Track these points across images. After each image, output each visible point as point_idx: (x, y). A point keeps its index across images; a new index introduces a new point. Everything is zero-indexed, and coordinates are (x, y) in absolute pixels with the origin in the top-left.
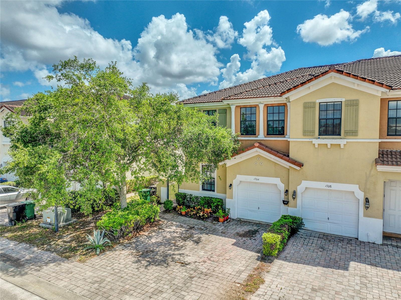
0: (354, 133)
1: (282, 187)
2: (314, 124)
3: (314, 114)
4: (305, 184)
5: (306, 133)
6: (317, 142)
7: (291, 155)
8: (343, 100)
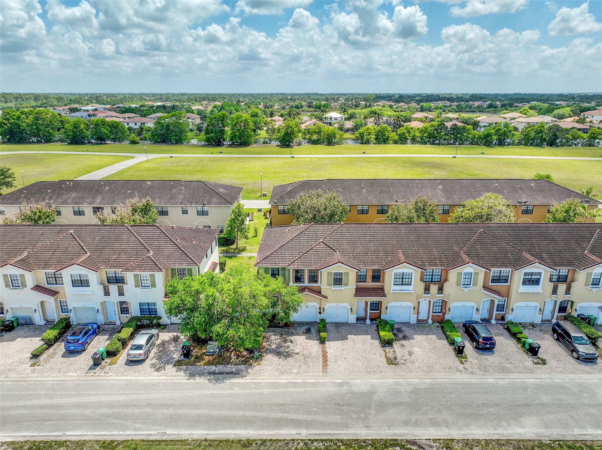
0: (347, 285)
1: (318, 306)
2: (332, 281)
3: (332, 276)
4: (328, 304)
5: (328, 285)
6: (333, 288)
7: (322, 293)
8: (343, 272)
